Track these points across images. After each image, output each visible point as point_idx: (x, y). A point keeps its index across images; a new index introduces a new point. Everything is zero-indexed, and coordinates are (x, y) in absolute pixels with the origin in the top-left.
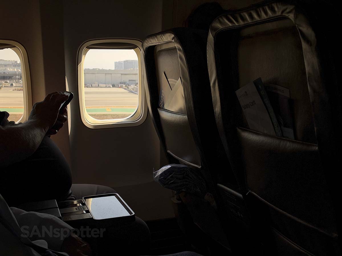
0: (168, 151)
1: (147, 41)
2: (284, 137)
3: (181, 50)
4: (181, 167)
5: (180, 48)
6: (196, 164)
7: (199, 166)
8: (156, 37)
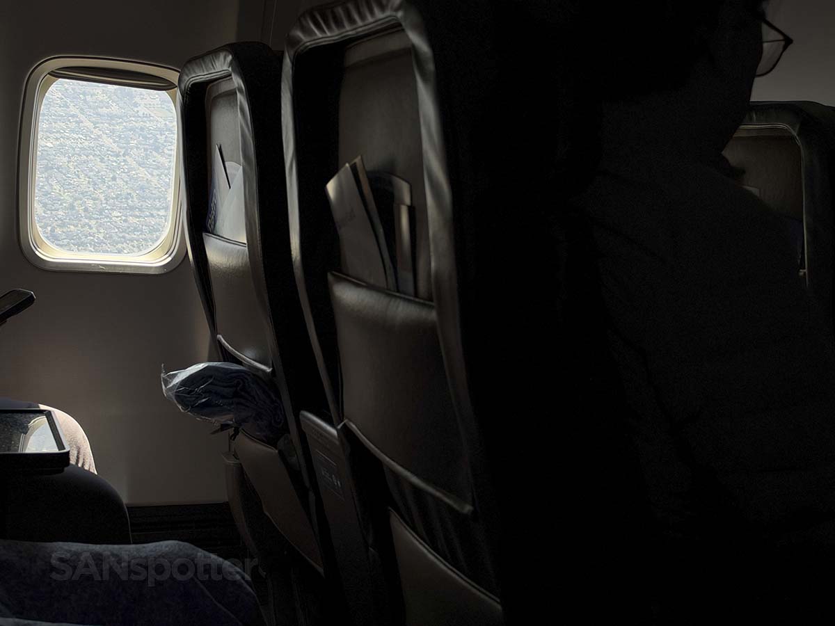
0: (220, 336)
1: (189, 70)
2: (398, 291)
3: (243, 92)
4: (232, 370)
5: (241, 87)
6: (265, 364)
7: (269, 368)
8: (203, 60)
